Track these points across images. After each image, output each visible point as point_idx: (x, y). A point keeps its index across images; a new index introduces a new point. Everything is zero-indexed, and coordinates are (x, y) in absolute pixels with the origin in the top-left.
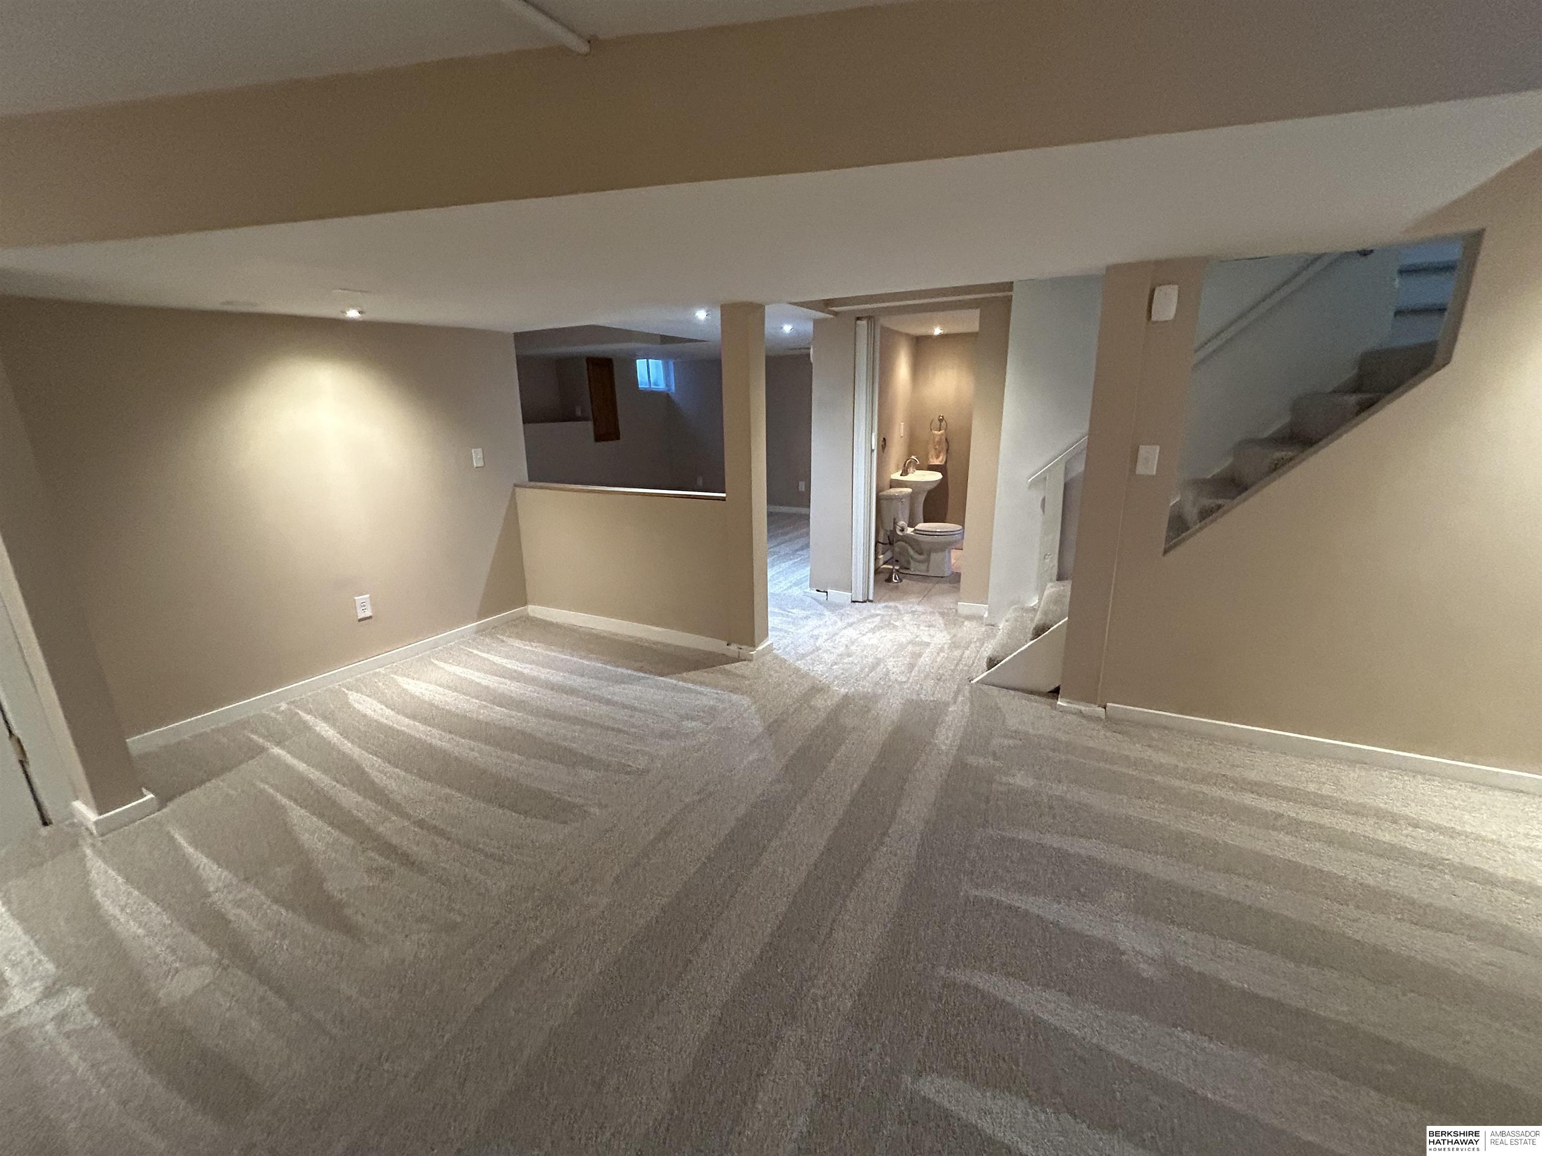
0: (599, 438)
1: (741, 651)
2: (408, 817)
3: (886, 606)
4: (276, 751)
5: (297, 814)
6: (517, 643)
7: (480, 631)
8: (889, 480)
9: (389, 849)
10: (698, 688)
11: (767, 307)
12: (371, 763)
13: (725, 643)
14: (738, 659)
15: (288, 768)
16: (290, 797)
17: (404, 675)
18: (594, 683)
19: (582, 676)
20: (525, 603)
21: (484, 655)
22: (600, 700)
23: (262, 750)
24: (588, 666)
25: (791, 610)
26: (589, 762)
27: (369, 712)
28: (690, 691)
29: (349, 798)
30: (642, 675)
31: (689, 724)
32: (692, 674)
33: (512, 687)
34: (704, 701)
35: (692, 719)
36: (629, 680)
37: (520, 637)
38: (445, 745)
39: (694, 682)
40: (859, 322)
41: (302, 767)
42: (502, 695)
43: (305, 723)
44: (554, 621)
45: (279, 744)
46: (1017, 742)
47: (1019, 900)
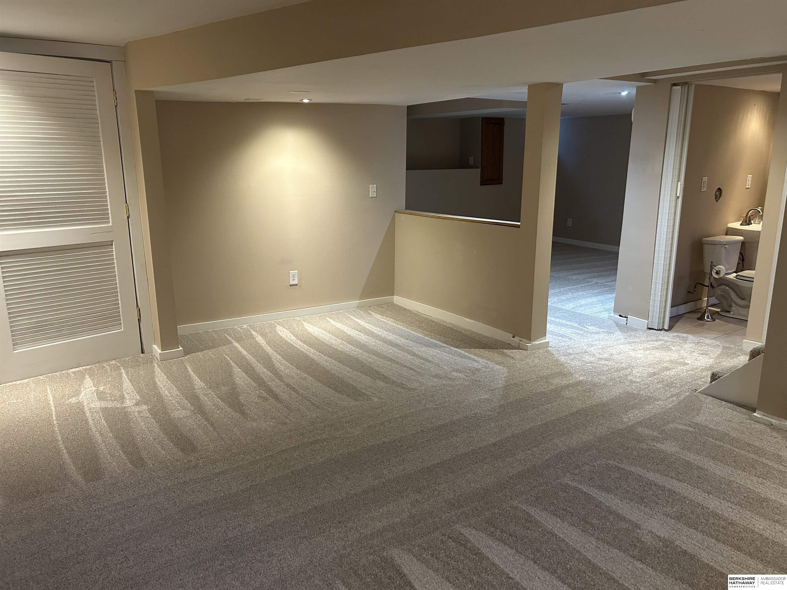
0: (484, 182)
1: (521, 342)
2: (282, 380)
3: (677, 336)
4: (236, 344)
5: (237, 370)
6: (379, 317)
7: (360, 307)
8: (725, 227)
9: (270, 391)
10: (476, 358)
12: (276, 357)
13: (512, 335)
14: (518, 348)
15: (240, 352)
16: (235, 363)
17: (308, 322)
18: (411, 343)
19: (407, 339)
20: (393, 294)
21: (357, 320)
22: (414, 355)
23: (231, 343)
24: (414, 335)
26: (385, 378)
27: (284, 336)
28: (470, 358)
29: (260, 369)
30: (445, 345)
31: (455, 374)
32: (477, 351)
33: (363, 338)
34: (475, 365)
35: (460, 372)
36: (436, 346)
37: (382, 314)
38: (315, 357)
39: (475, 355)
40: (675, 88)
41: (244, 353)
42: (356, 341)
43: (252, 335)
44: (408, 308)
45: (238, 341)
46: (691, 429)
47: (593, 492)
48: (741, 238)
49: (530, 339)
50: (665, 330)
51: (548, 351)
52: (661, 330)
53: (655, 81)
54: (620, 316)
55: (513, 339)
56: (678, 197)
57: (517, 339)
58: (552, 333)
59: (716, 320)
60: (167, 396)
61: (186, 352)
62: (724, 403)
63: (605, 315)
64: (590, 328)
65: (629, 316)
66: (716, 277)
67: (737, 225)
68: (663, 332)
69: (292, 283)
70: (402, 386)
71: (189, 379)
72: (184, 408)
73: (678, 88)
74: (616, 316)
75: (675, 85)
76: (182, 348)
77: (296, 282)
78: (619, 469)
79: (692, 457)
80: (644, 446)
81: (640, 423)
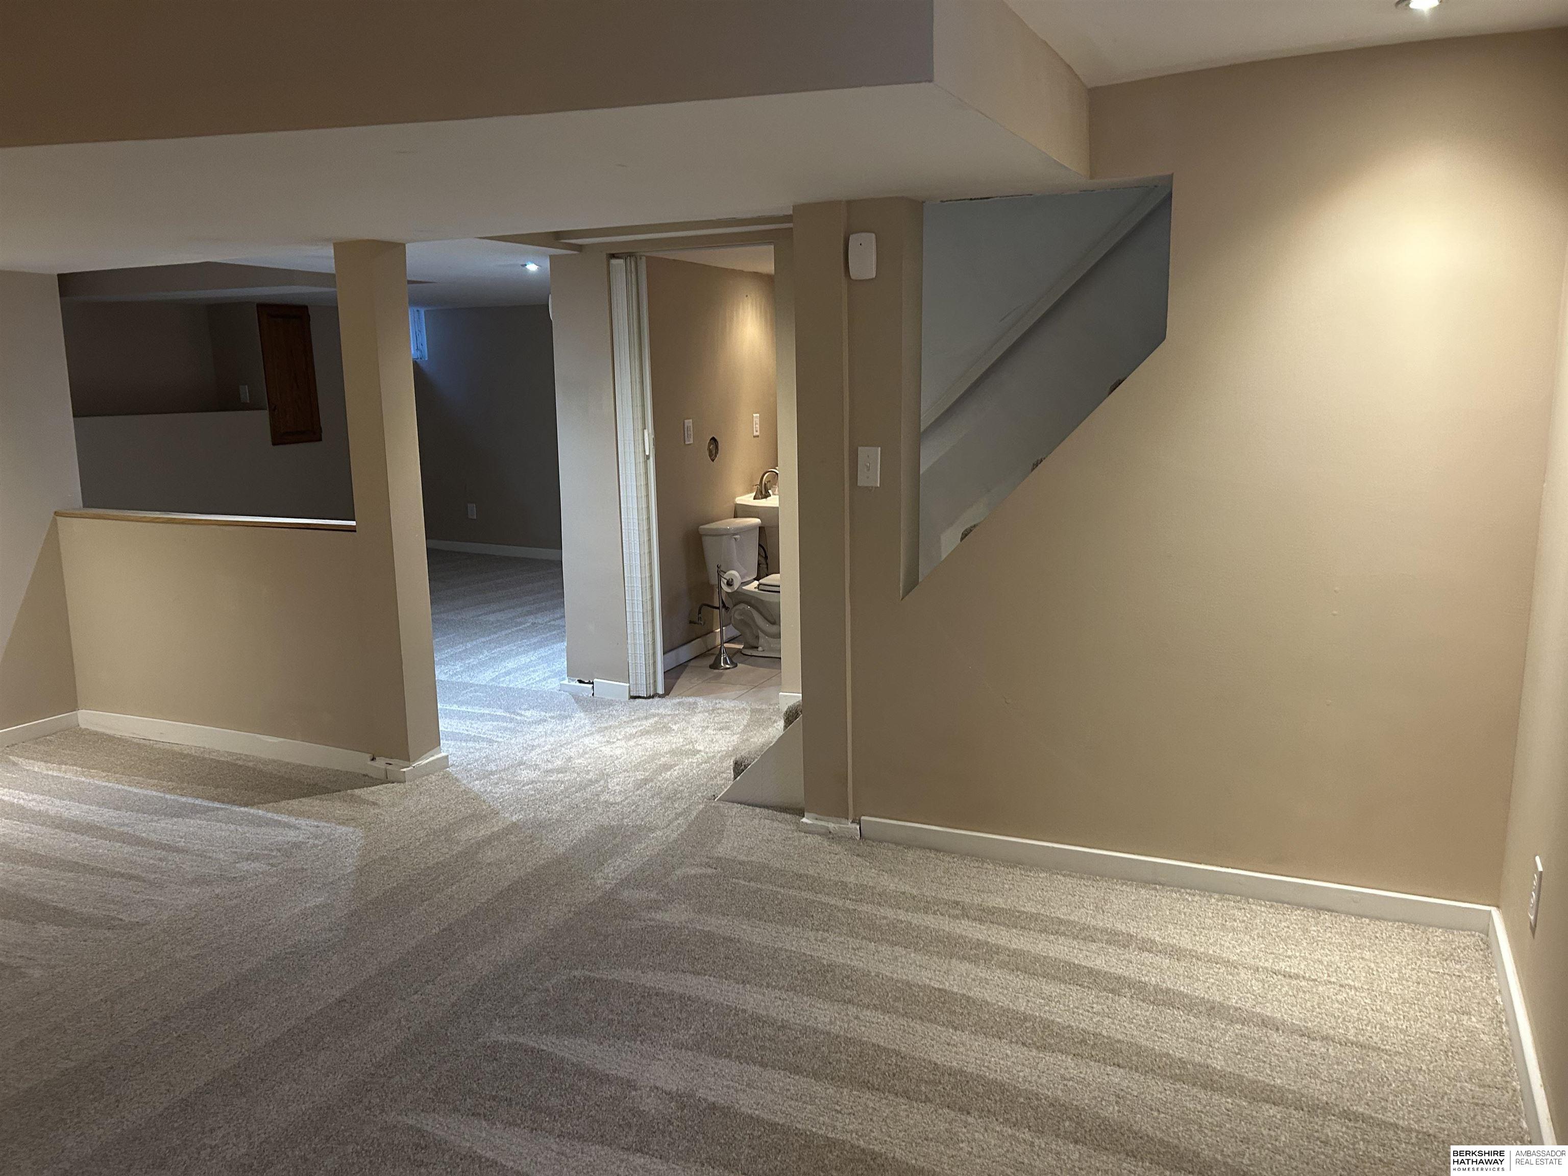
0: (279, 438)
1: (389, 767)
3: (679, 703)
8: (732, 504)
10: (292, 820)
11: (411, 250)
13: (368, 757)
14: (386, 780)
18: (127, 816)
19: (118, 808)
20: (74, 708)
22: (139, 842)
24: (136, 794)
25: (523, 713)
26: (58, 915)
28: (278, 823)
30: (217, 805)
31: (244, 866)
32: (295, 803)
34: (291, 835)
35: (254, 859)
36: (194, 811)
39: (290, 813)
40: (614, 262)
44: (118, 734)
46: (710, 871)
47: (548, 1044)
48: (757, 521)
49: (407, 758)
50: (660, 696)
51: (447, 776)
52: (653, 697)
53: (579, 248)
54: (580, 682)
55: (370, 763)
56: (648, 457)
57: (380, 763)
58: (455, 737)
59: (739, 665)
62: (758, 810)
63: (553, 684)
64: (528, 713)
65: (595, 680)
66: (729, 590)
67: (747, 500)
68: (657, 699)
70: (107, 923)
73: (617, 263)
74: (573, 683)
75: (613, 256)
78: (591, 981)
79: (715, 924)
80: (636, 924)
81: (625, 883)
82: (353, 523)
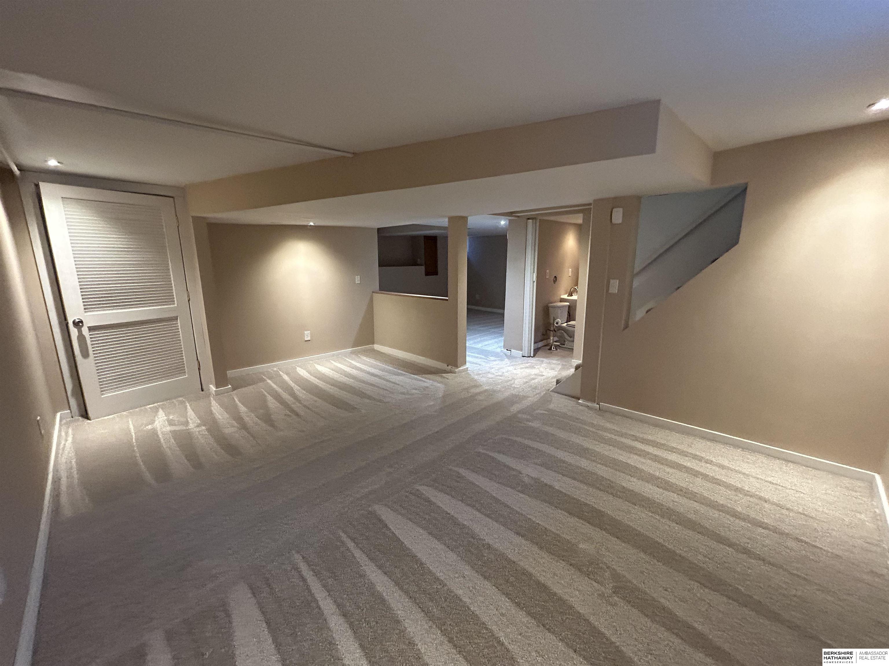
0: (427, 274)
1: (452, 369)
2: (301, 404)
3: (538, 360)
4: (269, 381)
5: (269, 398)
6: (365, 358)
7: (352, 353)
8: (560, 298)
9: (292, 411)
10: (426, 380)
12: (296, 388)
13: (446, 365)
14: (451, 372)
15: (271, 387)
16: (268, 393)
17: (318, 364)
18: (385, 374)
19: (383, 371)
20: (373, 343)
21: (351, 361)
22: (387, 381)
23: (265, 380)
24: (387, 368)
26: (369, 397)
27: (302, 374)
28: (422, 381)
29: (285, 396)
30: (407, 373)
31: (414, 391)
32: (426, 376)
33: (354, 372)
34: (426, 384)
35: (416, 389)
36: (401, 374)
37: (367, 356)
38: (322, 386)
39: (425, 378)
41: (275, 386)
42: (350, 374)
43: (280, 374)
44: (383, 352)
45: (270, 379)
46: (546, 412)
47: (496, 455)
48: (568, 304)
49: (457, 367)
50: (532, 357)
51: (468, 374)
52: (529, 357)
53: (518, 217)
54: (507, 350)
55: (448, 367)
56: (534, 282)
57: (450, 367)
58: (470, 362)
59: (558, 350)
60: (219, 419)
61: (234, 389)
62: (563, 396)
63: (499, 350)
64: (491, 358)
65: (512, 350)
66: (557, 325)
67: (565, 297)
68: (530, 358)
69: (306, 339)
70: (380, 401)
71: (236, 407)
72: (233, 426)
73: (530, 221)
74: (505, 350)
75: (529, 219)
76: (230, 386)
77: (309, 339)
78: (509, 439)
79: (547, 429)
80: (523, 425)
81: (519, 412)
82: (447, 298)
